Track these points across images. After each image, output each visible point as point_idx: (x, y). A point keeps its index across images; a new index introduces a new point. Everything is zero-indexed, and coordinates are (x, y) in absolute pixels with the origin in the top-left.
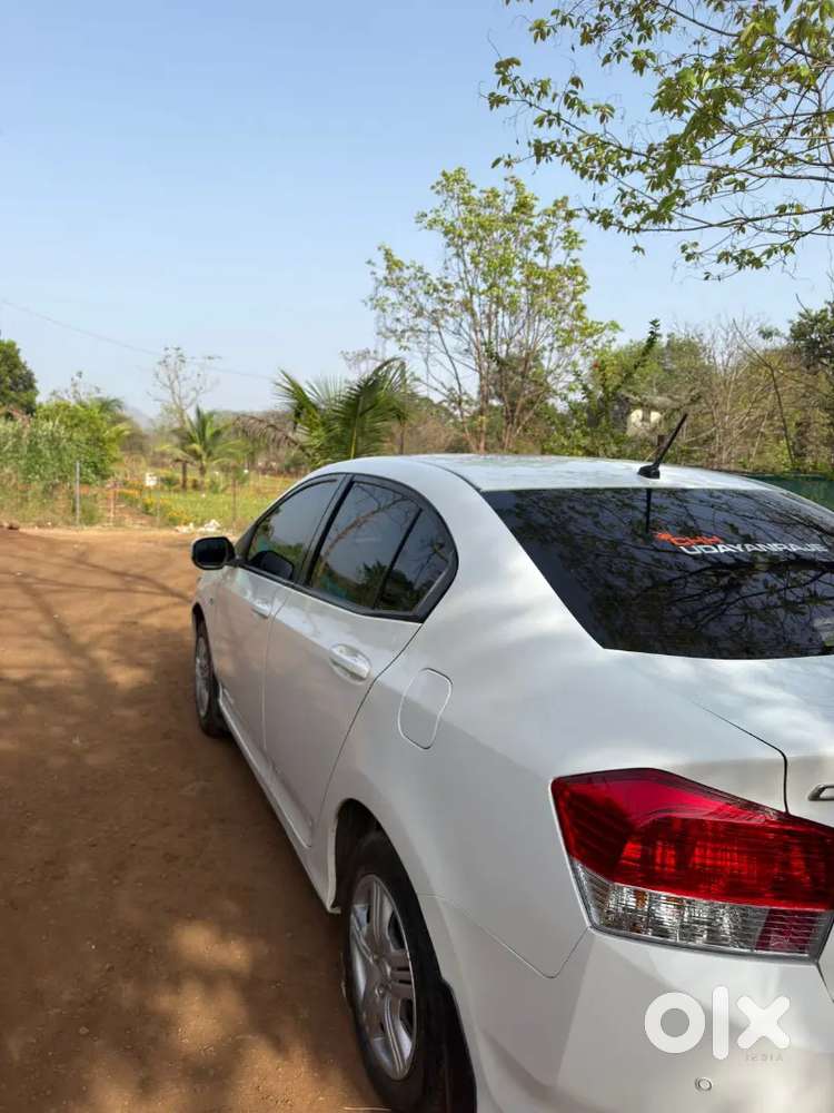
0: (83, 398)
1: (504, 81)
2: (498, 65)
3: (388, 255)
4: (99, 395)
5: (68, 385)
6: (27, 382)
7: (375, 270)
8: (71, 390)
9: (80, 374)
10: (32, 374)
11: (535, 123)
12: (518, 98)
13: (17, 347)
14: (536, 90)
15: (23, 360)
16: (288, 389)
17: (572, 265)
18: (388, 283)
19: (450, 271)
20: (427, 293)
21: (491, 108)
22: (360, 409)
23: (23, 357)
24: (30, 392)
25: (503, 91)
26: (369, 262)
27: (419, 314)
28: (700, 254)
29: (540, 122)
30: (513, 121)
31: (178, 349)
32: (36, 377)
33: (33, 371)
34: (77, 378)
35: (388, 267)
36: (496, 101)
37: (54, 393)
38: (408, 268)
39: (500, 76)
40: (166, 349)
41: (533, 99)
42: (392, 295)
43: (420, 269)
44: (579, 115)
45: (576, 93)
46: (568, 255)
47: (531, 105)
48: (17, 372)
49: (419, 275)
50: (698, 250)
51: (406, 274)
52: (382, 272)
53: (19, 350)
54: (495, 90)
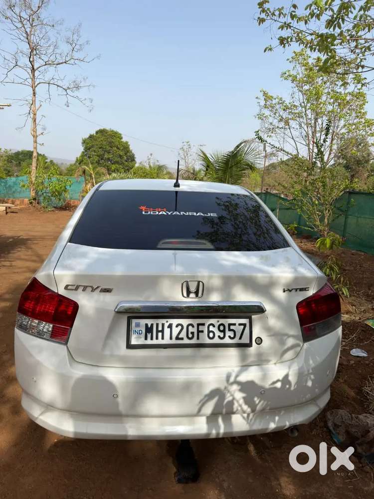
0: (152, 165)
1: (263, 11)
2: (259, 4)
3: (265, 94)
4: (158, 164)
5: (146, 159)
6: (132, 159)
7: (259, 101)
8: (148, 161)
9: (151, 154)
10: (134, 155)
11: (279, 29)
12: (269, 18)
13: (129, 143)
14: (277, 13)
15: (131, 149)
16: (202, 157)
17: (358, 91)
18: (266, 106)
19: (294, 99)
20: (284, 110)
21: (259, 24)
22: (230, 166)
23: (131, 148)
24: (133, 162)
25: (263, 16)
26: (257, 98)
27: (281, 120)
28: (368, 83)
29: (282, 28)
30: (269, 29)
31: (188, 142)
32: (135, 156)
33: (135, 153)
34: (150, 157)
35: (265, 99)
36: (261, 21)
37: (140, 163)
38: (275, 99)
39: (261, 9)
40: (183, 142)
41: (275, 18)
42: (267, 112)
43: (281, 99)
44: (298, 22)
45: (295, 12)
46: (356, 87)
47: (275, 21)
48: (128, 154)
49: (280, 102)
50: (367, 81)
51: (274, 102)
52: (263, 103)
53: (129, 145)
54: (259, 16)
